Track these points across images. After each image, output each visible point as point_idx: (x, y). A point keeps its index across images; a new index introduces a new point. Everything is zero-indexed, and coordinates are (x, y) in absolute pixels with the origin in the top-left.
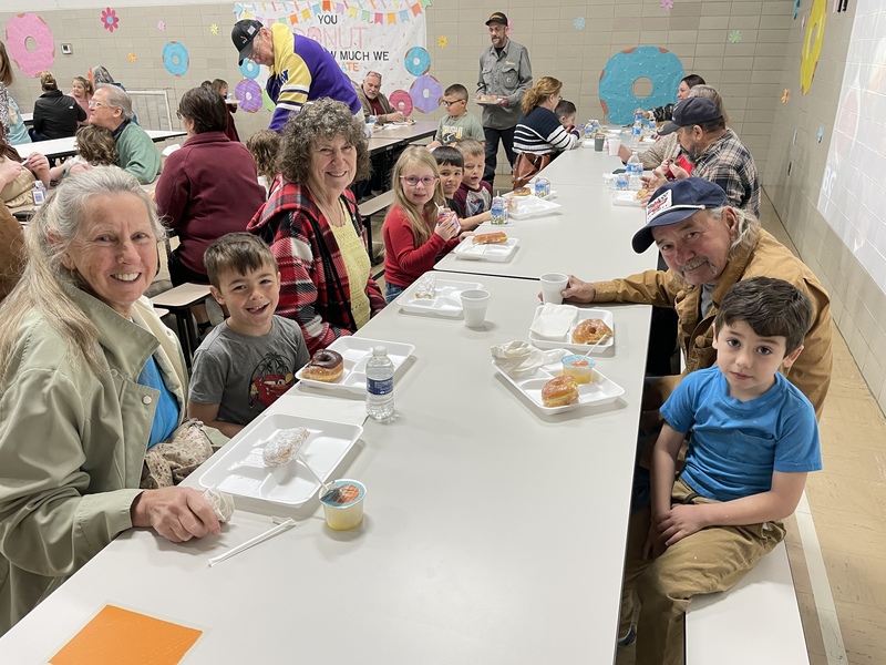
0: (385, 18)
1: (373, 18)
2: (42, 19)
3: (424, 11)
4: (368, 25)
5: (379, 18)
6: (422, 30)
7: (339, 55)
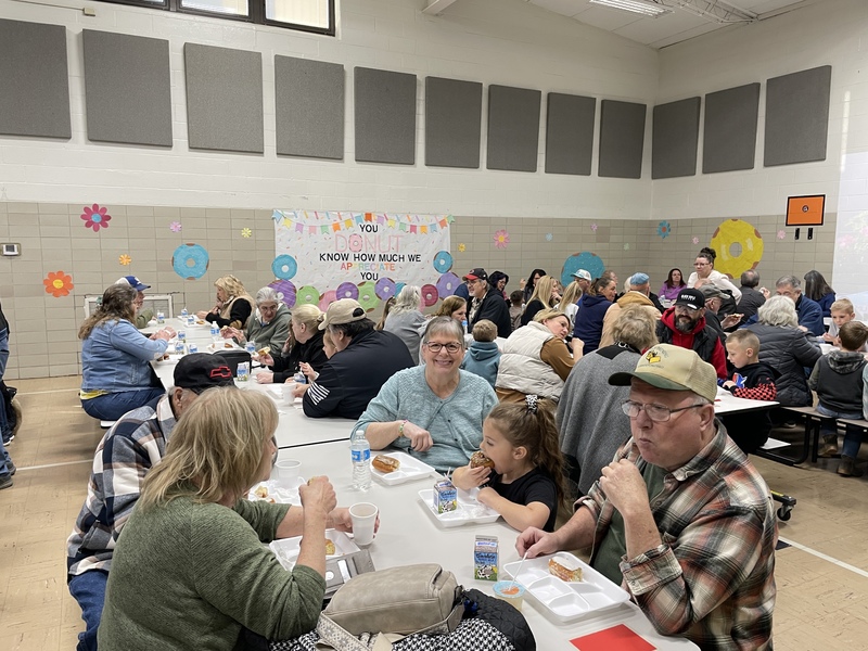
0: (418, 229)
1: (408, 229)
3: (449, 225)
5: (413, 228)
7: (377, 258)
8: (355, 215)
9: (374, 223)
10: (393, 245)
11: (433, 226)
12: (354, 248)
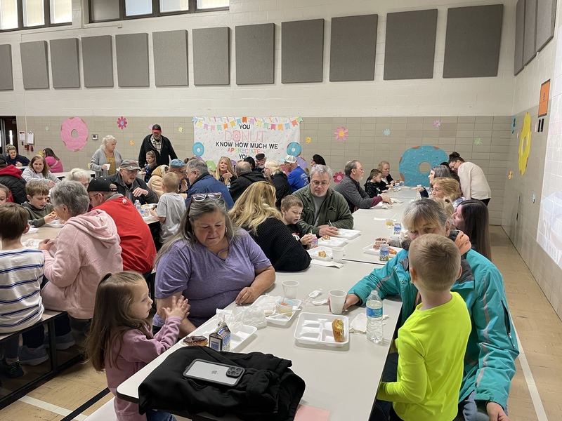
0: (277, 127)
1: (270, 127)
2: (83, 120)
3: (299, 124)
4: (267, 130)
5: (273, 127)
6: (297, 134)
8: (236, 119)
9: (248, 123)
10: (260, 137)
11: (287, 124)
12: (235, 139)
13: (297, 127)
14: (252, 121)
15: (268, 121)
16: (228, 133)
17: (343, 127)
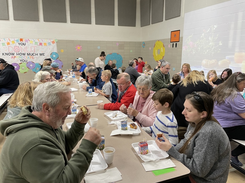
0: (43, 44)
4: (37, 46)
5: (41, 44)
6: (56, 48)
7: (26, 54)
8: (16, 39)
9: (24, 42)
10: (33, 49)
11: (49, 43)
12: (16, 51)
13: (55, 44)
14: (26, 41)
15: (37, 41)
16: (10, 48)
17: (79, 45)
